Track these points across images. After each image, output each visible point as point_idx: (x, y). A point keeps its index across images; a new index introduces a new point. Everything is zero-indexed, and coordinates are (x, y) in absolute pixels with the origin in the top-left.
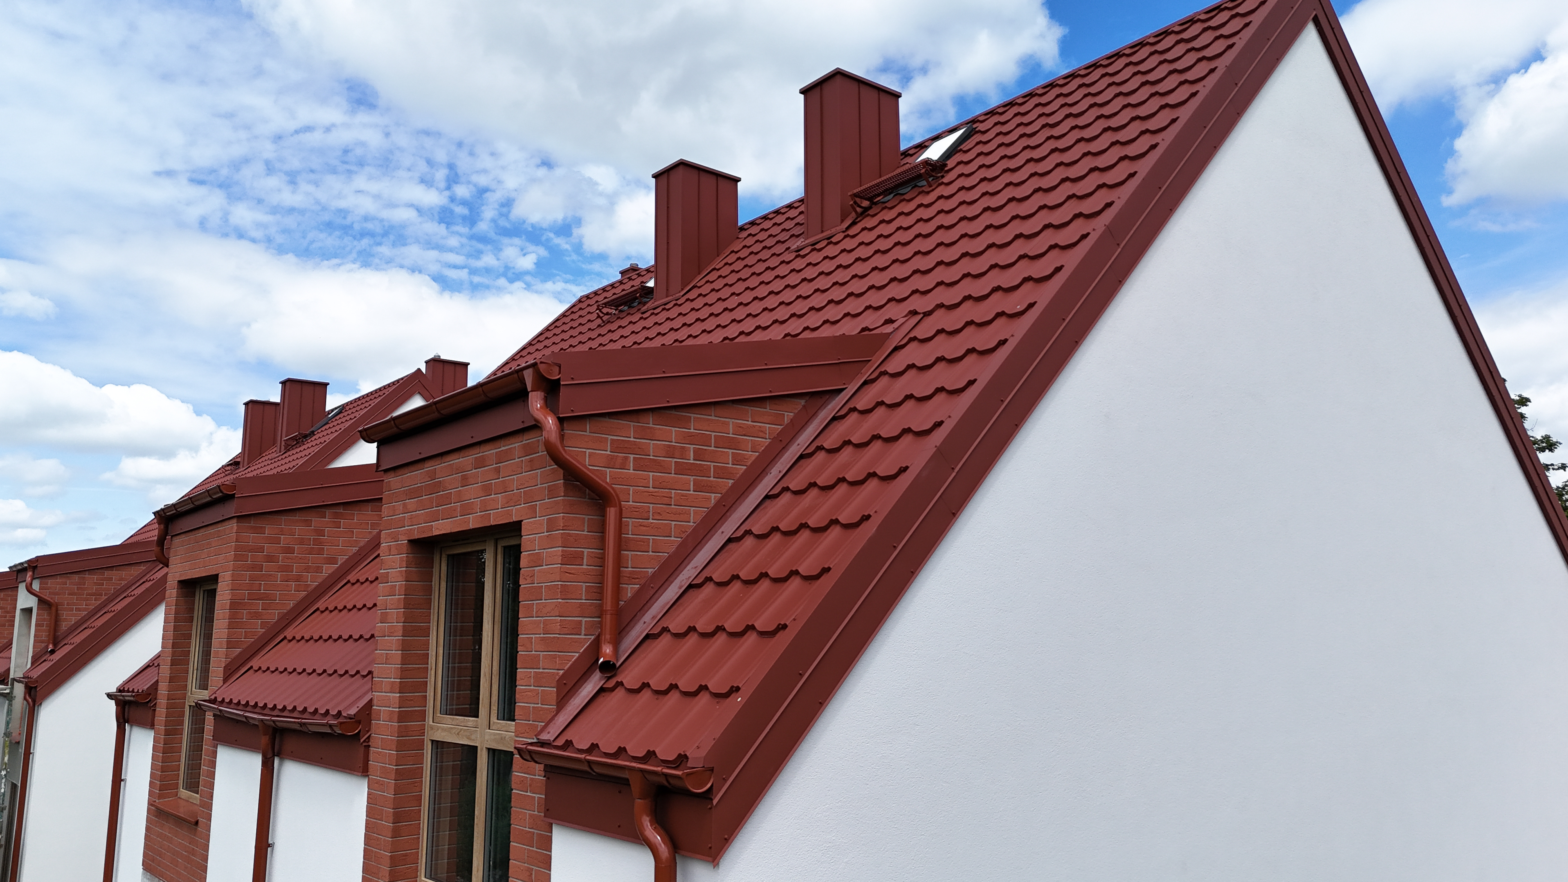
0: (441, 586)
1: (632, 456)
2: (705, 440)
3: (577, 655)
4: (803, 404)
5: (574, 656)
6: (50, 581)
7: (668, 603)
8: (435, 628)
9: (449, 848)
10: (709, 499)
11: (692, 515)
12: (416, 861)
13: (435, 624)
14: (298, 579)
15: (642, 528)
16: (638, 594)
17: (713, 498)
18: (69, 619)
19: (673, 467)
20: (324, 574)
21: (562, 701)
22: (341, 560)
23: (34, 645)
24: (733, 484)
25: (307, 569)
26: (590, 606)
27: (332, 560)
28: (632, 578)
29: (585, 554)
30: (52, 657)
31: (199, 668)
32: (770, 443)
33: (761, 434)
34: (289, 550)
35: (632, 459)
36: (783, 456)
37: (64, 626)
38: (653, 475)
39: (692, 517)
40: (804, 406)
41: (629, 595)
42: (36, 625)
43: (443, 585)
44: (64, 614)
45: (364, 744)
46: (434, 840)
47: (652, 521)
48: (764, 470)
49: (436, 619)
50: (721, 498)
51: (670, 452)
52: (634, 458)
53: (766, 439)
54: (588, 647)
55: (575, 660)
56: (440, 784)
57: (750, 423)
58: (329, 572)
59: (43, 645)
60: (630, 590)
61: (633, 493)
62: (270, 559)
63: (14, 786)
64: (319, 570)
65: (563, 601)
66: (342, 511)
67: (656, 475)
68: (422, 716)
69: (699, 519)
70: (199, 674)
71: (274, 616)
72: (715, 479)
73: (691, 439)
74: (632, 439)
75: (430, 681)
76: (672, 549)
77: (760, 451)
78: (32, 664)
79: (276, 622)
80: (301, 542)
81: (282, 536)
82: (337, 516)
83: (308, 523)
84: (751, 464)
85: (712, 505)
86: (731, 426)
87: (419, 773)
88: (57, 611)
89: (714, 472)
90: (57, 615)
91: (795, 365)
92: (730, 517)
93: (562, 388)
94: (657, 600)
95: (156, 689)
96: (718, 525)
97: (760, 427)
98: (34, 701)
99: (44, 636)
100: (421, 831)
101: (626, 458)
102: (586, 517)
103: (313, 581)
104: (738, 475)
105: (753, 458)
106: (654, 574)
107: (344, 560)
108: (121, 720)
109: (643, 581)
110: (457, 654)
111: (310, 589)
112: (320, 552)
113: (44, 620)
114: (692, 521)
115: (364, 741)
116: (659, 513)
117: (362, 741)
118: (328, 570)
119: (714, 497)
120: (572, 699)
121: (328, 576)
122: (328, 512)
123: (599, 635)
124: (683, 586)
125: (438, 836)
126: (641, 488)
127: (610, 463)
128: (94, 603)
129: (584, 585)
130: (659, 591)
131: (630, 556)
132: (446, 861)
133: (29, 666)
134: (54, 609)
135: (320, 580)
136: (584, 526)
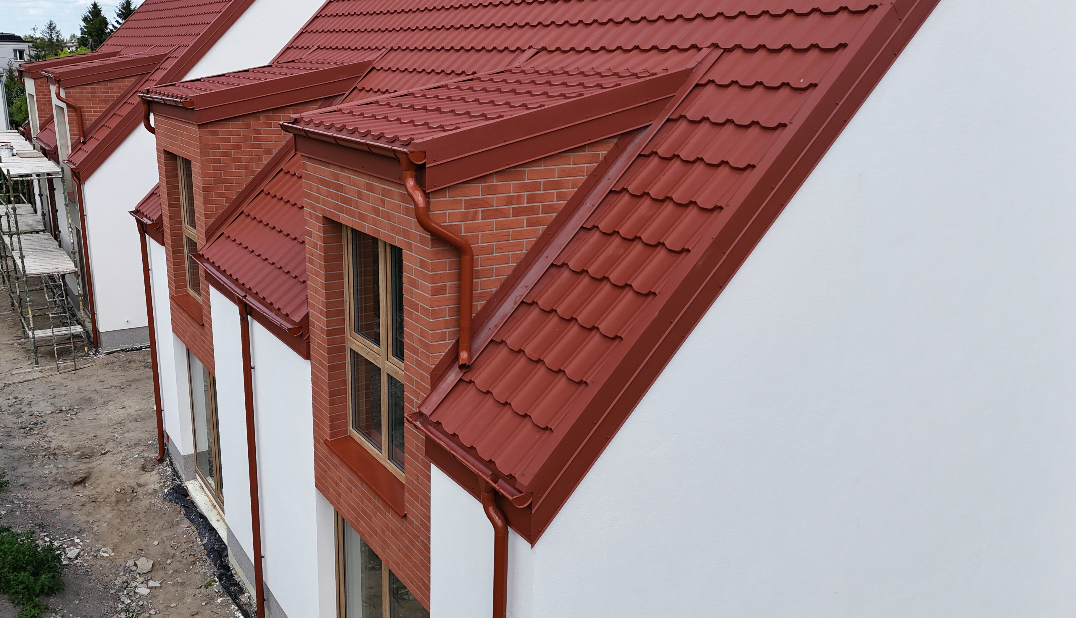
0: (349, 247)
1: (480, 210)
2: (536, 186)
3: (444, 354)
4: (615, 142)
5: (441, 355)
6: (71, 90)
7: (507, 315)
8: (347, 274)
9: (366, 409)
10: (538, 230)
11: (525, 245)
12: (346, 416)
13: (347, 272)
14: (247, 167)
15: (488, 261)
16: (485, 307)
17: (541, 230)
18: (90, 119)
19: (511, 212)
20: (265, 163)
21: (435, 383)
22: (275, 151)
23: (71, 137)
24: (557, 217)
25: (252, 160)
26: (452, 320)
27: (269, 152)
28: (481, 297)
29: (448, 286)
30: (84, 147)
31: (188, 210)
32: (587, 179)
33: (580, 173)
34: (238, 147)
35: (480, 212)
36: (596, 187)
37: (88, 124)
38: (496, 221)
39: (525, 246)
40: (616, 144)
41: (479, 309)
42: (69, 123)
43: (350, 246)
44: (86, 115)
45: (306, 341)
46: (356, 405)
47: (495, 255)
48: (581, 201)
49: (347, 268)
50: (547, 228)
51: (509, 201)
52: (482, 210)
53: (584, 176)
54: (450, 349)
55: (443, 358)
56: (358, 372)
57: (572, 166)
58: (268, 161)
59: (77, 137)
60: (479, 305)
61: (481, 237)
62: (225, 154)
63: (78, 230)
64: (260, 160)
65: (434, 320)
66: (271, 115)
67: (499, 221)
68: (343, 331)
69: (530, 246)
70: (188, 214)
71: (233, 194)
72: (543, 215)
73: (525, 188)
74: (481, 197)
75: (346, 309)
76: (510, 272)
77: (579, 187)
78: (72, 150)
79: (235, 199)
80: (246, 140)
81: (231, 137)
82: (268, 119)
83: (248, 126)
84: (571, 198)
85: (540, 235)
86: (556, 171)
87: (344, 366)
88: (81, 112)
89: (542, 210)
90: (81, 116)
91: (610, 113)
92: (553, 241)
93: (427, 170)
94: (498, 310)
95: (162, 220)
96: (544, 249)
97: (580, 168)
98: (80, 181)
99: (76, 131)
100: (347, 401)
101: (476, 212)
102: (448, 260)
103: (257, 168)
104: (561, 209)
105: (573, 194)
106: (497, 292)
107: (277, 151)
108: (142, 232)
109: (488, 299)
110: (363, 289)
111: (256, 174)
112: (260, 146)
113: (73, 119)
114: (525, 249)
115: (306, 339)
116: (500, 248)
117: (304, 339)
118: (266, 159)
119: (542, 228)
120: (441, 383)
121: (267, 164)
122: (262, 117)
123: (458, 339)
124: (517, 303)
125: (359, 402)
126: (487, 232)
127: (465, 217)
128: (105, 107)
129: (447, 307)
130: (500, 303)
131: (479, 282)
132: (365, 416)
133: (70, 152)
134: (78, 111)
135: (262, 167)
136: (446, 267)
